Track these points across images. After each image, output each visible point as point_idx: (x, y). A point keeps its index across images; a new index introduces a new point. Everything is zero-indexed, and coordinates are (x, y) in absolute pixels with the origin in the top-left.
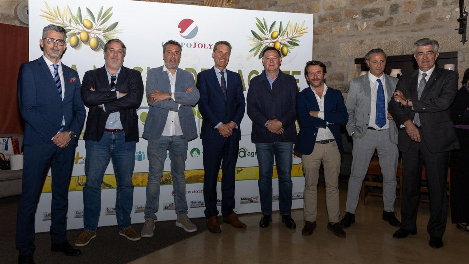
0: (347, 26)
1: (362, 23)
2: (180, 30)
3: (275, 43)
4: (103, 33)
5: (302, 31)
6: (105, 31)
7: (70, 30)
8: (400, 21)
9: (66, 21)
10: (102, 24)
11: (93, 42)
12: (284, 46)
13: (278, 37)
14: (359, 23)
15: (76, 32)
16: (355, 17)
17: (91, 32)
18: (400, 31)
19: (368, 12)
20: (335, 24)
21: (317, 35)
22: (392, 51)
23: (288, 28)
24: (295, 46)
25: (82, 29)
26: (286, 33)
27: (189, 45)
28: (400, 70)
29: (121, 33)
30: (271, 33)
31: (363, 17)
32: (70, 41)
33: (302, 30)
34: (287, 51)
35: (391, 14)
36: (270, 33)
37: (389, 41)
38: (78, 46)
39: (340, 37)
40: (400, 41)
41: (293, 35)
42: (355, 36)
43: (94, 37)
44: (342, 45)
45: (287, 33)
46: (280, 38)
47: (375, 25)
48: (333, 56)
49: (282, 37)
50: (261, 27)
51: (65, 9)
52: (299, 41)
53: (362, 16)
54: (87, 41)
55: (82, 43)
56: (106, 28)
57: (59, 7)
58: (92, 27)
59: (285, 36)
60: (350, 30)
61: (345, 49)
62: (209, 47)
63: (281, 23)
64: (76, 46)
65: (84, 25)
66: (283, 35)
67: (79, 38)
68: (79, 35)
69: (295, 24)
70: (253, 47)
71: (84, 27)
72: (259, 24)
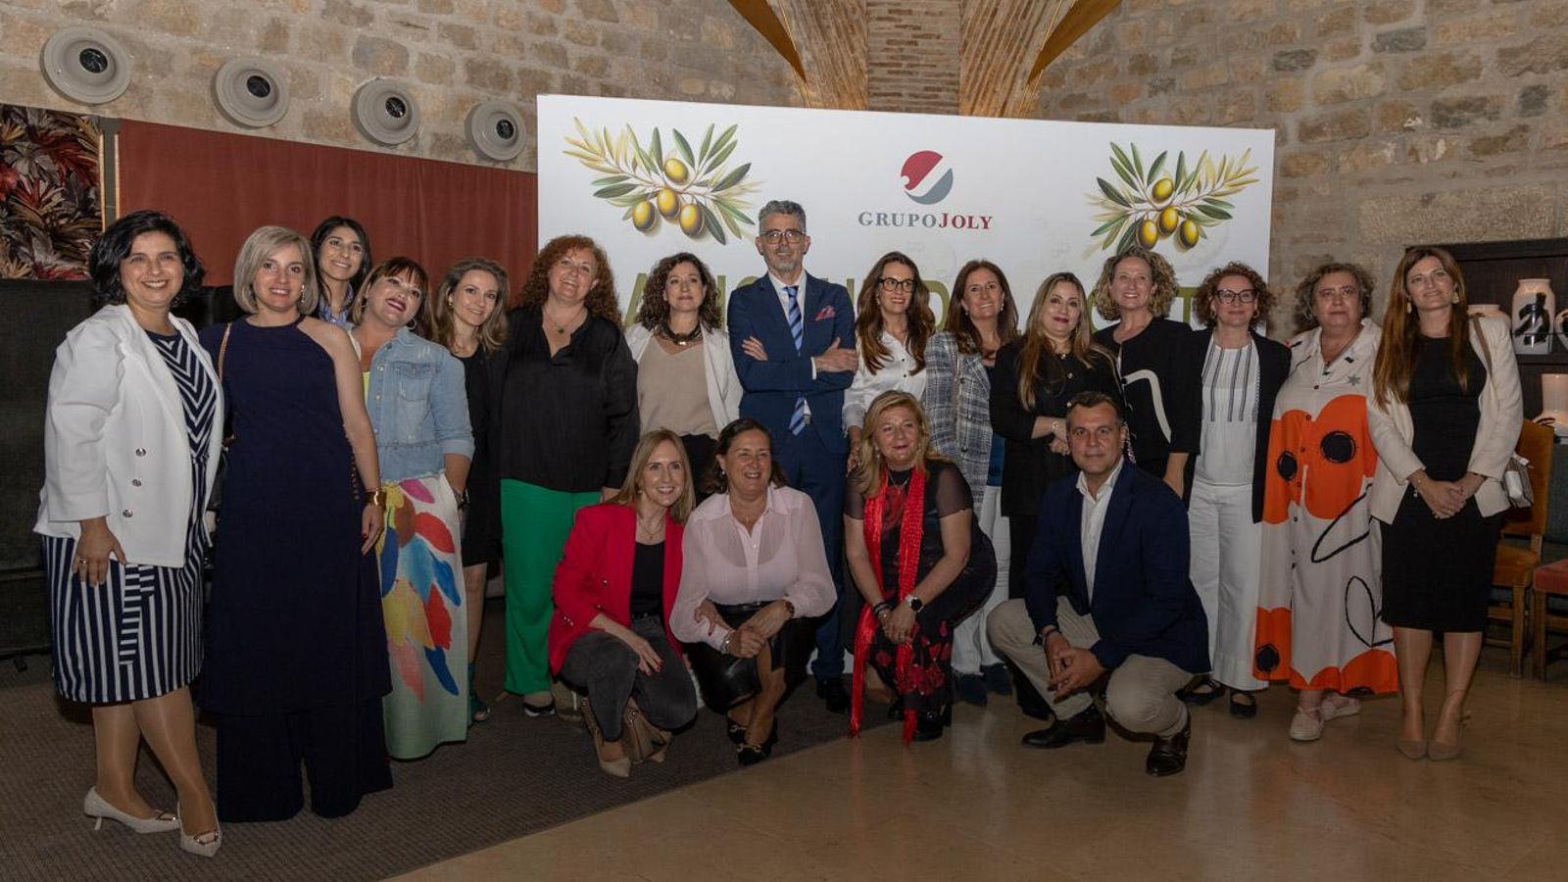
0: (1385, 151)
1: (1431, 142)
2: (906, 180)
3: (1162, 211)
4: (713, 191)
5: (1242, 177)
6: (720, 186)
7: (633, 187)
8: (1549, 136)
9: (625, 165)
10: (711, 170)
11: (688, 215)
12: (1188, 219)
13: (1172, 196)
14: (1421, 142)
15: (646, 192)
16: (1411, 123)
17: (685, 190)
18: (1550, 168)
19: (1450, 110)
20: (1348, 144)
21: (1291, 176)
22: (1524, 225)
23: (1200, 172)
24: (1219, 221)
25: (662, 183)
26: (1195, 183)
27: (929, 221)
28: (1547, 281)
29: (756, 191)
30: (1152, 186)
31: (1435, 125)
32: (633, 215)
33: (1241, 173)
34: (1198, 233)
35: (1522, 114)
36: (1148, 185)
37: (1514, 195)
38: (651, 228)
39: (1361, 183)
40: (1547, 198)
41: (1216, 187)
42: (1410, 180)
43: (692, 204)
44: (1367, 207)
45: (1199, 182)
46: (1178, 199)
47: (1473, 148)
48: (1342, 240)
49: (1183, 194)
50: (1126, 170)
51: (622, 137)
52: (1231, 206)
53: (1432, 121)
54: (674, 214)
55: (663, 219)
56: (721, 179)
57: (608, 131)
58: (686, 177)
59: (1193, 193)
60: (1392, 163)
61: (1379, 219)
62: (982, 225)
63: (1181, 156)
64: (647, 226)
65: (667, 174)
66: (1187, 191)
67: (656, 205)
68: (656, 198)
69: (1222, 157)
70: (1103, 224)
71: (665, 178)
72: (1119, 162)
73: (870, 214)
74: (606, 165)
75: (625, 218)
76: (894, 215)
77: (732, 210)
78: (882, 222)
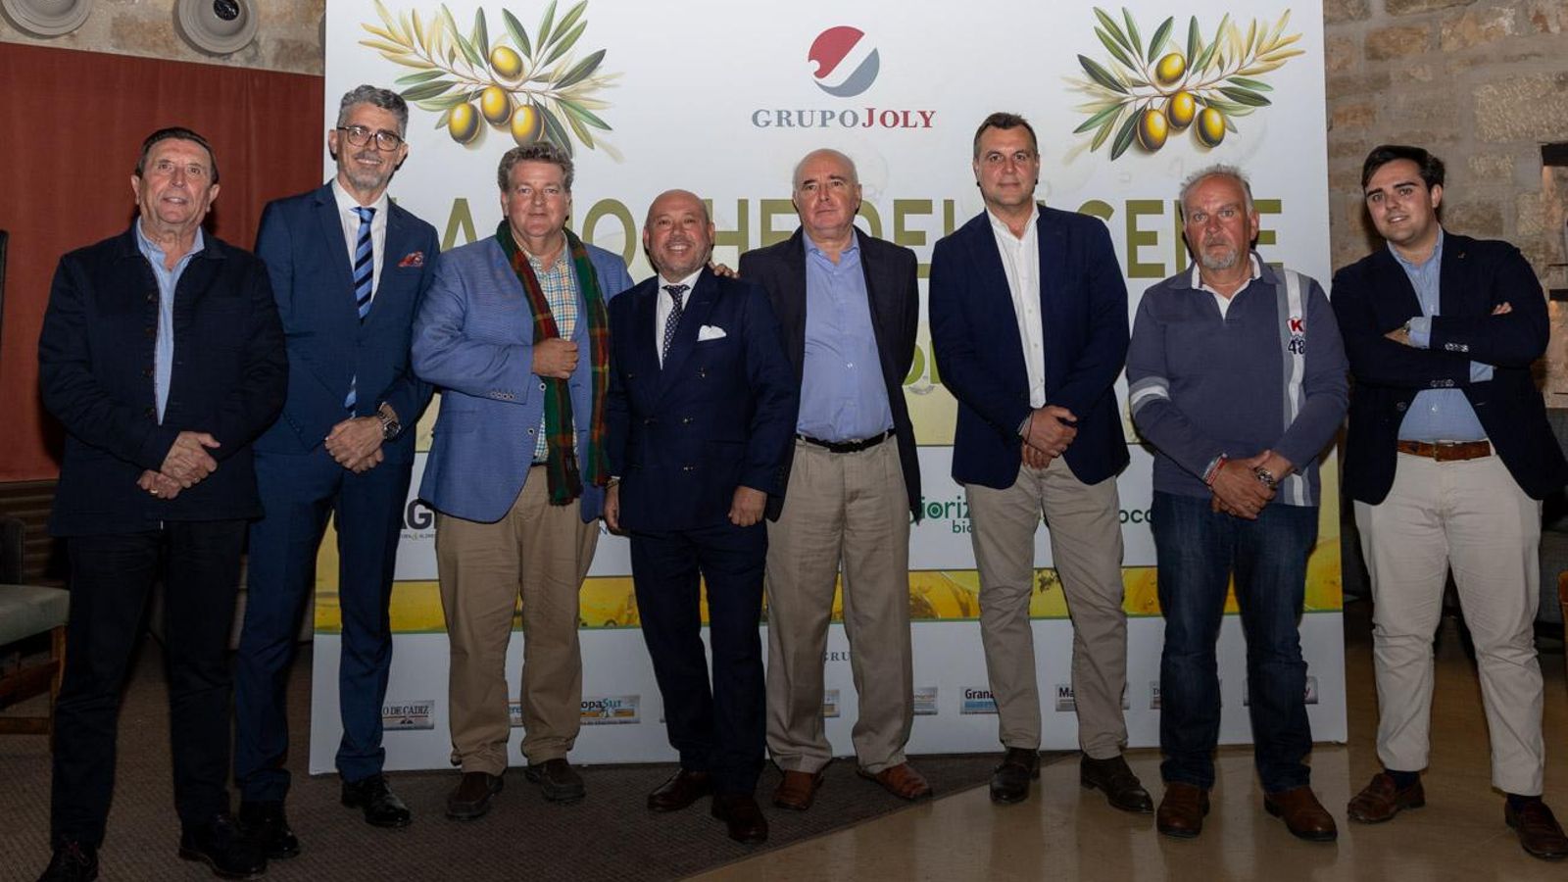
0: (1501, 19)
2: (816, 65)
3: (1172, 97)
4: (555, 88)
5: (1280, 49)
6: (565, 81)
7: (448, 85)
10: (555, 58)
11: (523, 120)
12: (1209, 107)
13: (1185, 77)
15: (468, 90)
17: (518, 87)
20: (1450, 14)
21: (1381, 58)
23: (1221, 44)
24: (1252, 108)
25: (489, 79)
26: (1215, 58)
29: (613, 86)
30: (1155, 63)
32: (450, 122)
33: (1275, 46)
34: (1224, 126)
36: (1150, 61)
38: (472, 138)
39: (1475, 62)
41: (1246, 62)
42: (1535, 55)
43: (528, 106)
44: (1483, 94)
45: (1221, 57)
46: (1192, 80)
48: (1452, 138)
49: (1199, 74)
50: (1118, 44)
51: (436, 19)
52: (1268, 88)
54: (504, 119)
55: (489, 126)
56: (566, 73)
57: (419, 12)
58: (519, 70)
59: (1214, 72)
60: (1513, 35)
61: (1500, 107)
62: (922, 122)
63: (1193, 22)
64: (467, 136)
65: (494, 68)
66: (1205, 68)
67: (479, 109)
68: (479, 99)
69: (1250, 24)
70: (1089, 116)
71: (493, 72)
72: (1108, 33)
73: (768, 112)
74: (414, 58)
75: (438, 127)
76: (800, 113)
77: (579, 111)
78: (784, 122)
